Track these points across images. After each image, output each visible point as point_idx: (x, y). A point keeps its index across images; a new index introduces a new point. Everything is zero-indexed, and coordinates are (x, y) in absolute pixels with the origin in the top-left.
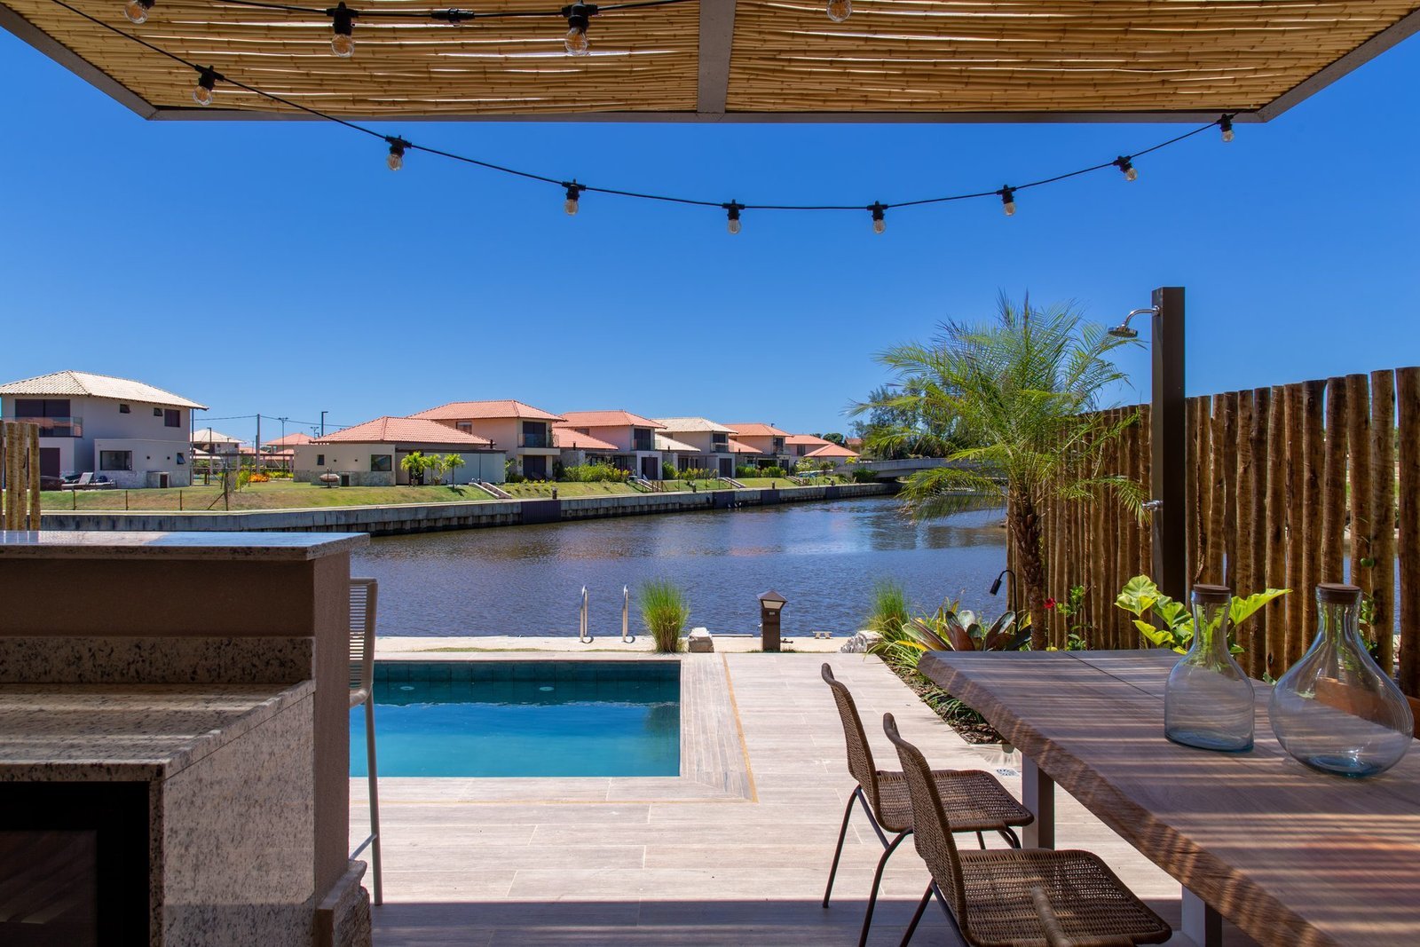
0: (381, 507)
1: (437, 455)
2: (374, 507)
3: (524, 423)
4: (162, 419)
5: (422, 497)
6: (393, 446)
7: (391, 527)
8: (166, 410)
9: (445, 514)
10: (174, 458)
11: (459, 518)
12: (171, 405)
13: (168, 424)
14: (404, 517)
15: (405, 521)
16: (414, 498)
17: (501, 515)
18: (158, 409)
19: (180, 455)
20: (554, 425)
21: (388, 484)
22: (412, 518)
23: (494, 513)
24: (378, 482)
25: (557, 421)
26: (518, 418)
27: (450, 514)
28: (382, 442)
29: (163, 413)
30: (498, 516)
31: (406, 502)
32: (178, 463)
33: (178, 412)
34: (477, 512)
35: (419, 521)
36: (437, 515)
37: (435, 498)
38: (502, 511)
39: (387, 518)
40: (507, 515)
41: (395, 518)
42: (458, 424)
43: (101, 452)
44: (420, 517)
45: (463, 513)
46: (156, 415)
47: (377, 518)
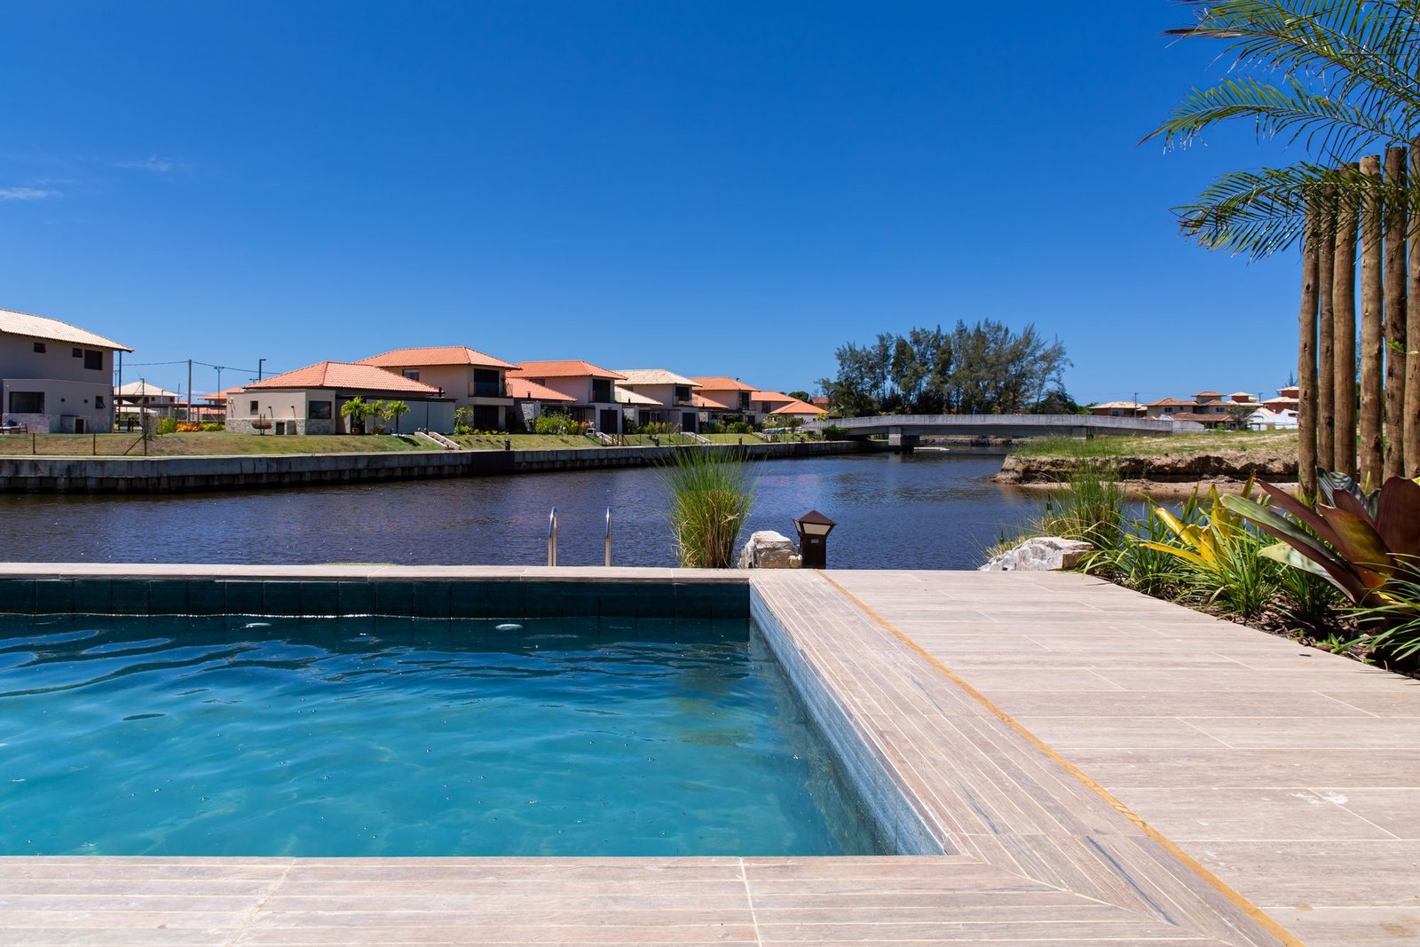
0: (317, 455)
1: (380, 402)
2: (310, 455)
3: (475, 370)
4: (82, 360)
5: (363, 445)
6: (334, 392)
7: (328, 477)
8: (86, 351)
9: (387, 464)
10: (93, 402)
11: (403, 469)
12: (91, 345)
13: (88, 366)
14: (342, 466)
15: (345, 471)
16: (354, 446)
17: (449, 466)
18: (77, 349)
19: (99, 399)
20: (507, 374)
21: (327, 432)
22: (351, 467)
23: (442, 464)
24: (316, 431)
25: (510, 369)
26: (470, 364)
27: (394, 463)
28: (322, 387)
29: (83, 354)
30: (446, 467)
31: (346, 450)
32: (97, 407)
33: (101, 354)
34: (423, 462)
35: (359, 471)
36: (379, 465)
37: (377, 447)
38: (451, 461)
39: (324, 466)
40: (455, 466)
41: (333, 467)
42: (404, 371)
43: (11, 393)
44: (361, 466)
45: (407, 463)
46: (74, 356)
47: (312, 467)
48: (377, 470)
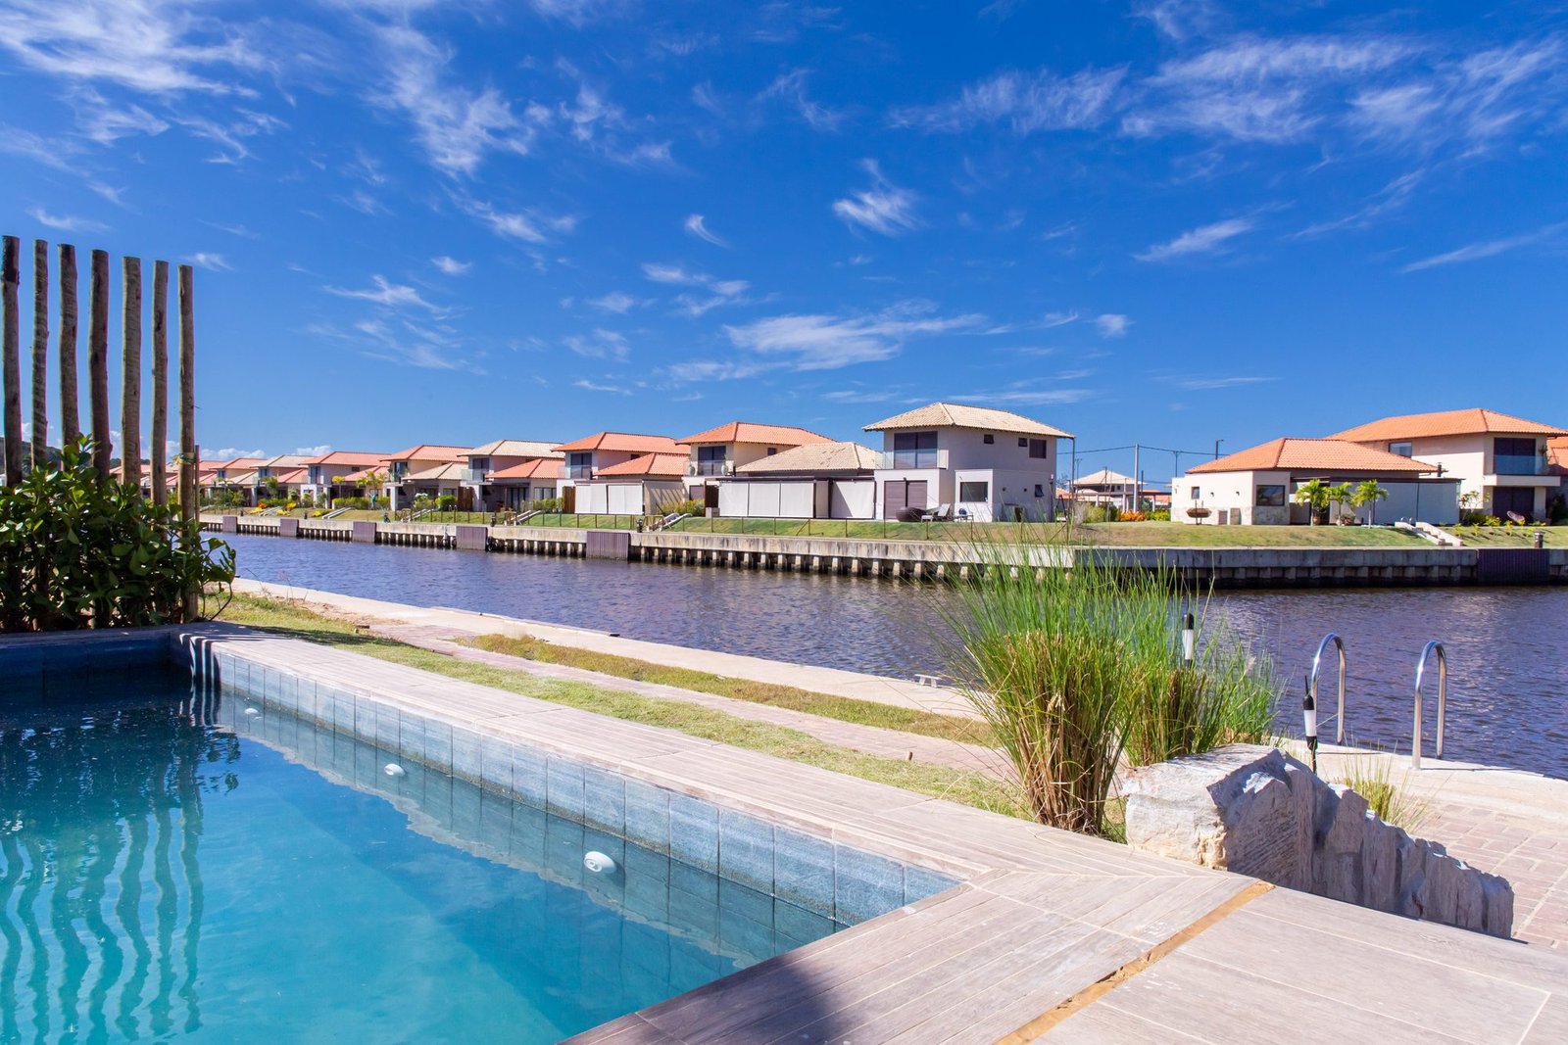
0: (1254, 548)
1: (1346, 484)
2: (1246, 548)
3: (1496, 440)
4: (1026, 450)
5: (1320, 538)
6: (1288, 475)
7: (1267, 575)
8: (1032, 441)
9: (1348, 562)
10: (1032, 490)
11: (1371, 568)
12: (1034, 434)
13: (1033, 455)
14: (1286, 562)
15: (1289, 568)
16: (1307, 539)
17: (1440, 567)
18: (1023, 439)
19: (1038, 487)
20: (1550, 443)
21: (1278, 522)
22: (1298, 564)
23: (1429, 564)
24: (1265, 519)
25: (1555, 436)
26: (1488, 432)
27: (1358, 561)
28: (1275, 469)
29: (1028, 443)
30: (1436, 569)
31: (1295, 544)
32: (1036, 496)
33: (1045, 442)
34: (1400, 561)
35: (1309, 569)
36: (1336, 563)
37: (1337, 540)
38: (1443, 560)
39: (1262, 562)
40: (1450, 568)
41: (1274, 563)
42: (1389, 445)
43: (962, 483)
44: (1311, 562)
45: (1377, 561)
46: (1020, 445)
47: (1248, 562)
48: (1334, 569)
